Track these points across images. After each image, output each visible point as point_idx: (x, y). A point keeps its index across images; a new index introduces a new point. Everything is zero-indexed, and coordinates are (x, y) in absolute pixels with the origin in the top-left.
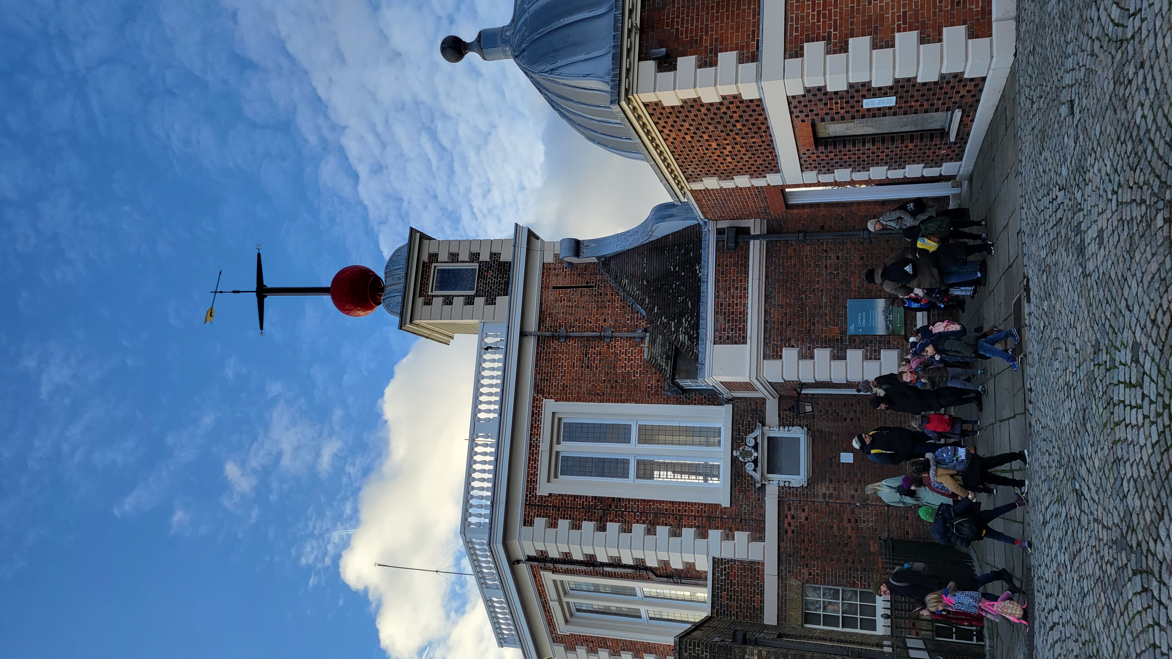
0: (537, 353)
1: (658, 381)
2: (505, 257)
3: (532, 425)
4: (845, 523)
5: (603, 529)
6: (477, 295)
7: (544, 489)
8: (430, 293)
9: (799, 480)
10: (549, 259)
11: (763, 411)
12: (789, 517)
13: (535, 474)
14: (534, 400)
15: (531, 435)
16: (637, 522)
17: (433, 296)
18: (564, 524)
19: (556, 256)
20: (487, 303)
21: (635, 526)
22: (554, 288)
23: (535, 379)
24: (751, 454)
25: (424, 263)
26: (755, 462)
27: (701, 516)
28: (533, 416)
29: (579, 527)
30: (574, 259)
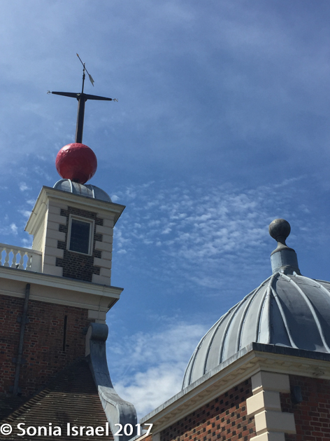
6: (65, 252)
8: (70, 215)
10: (91, 315)
17: (68, 217)
19: (93, 321)
22: (66, 317)
30: (89, 335)
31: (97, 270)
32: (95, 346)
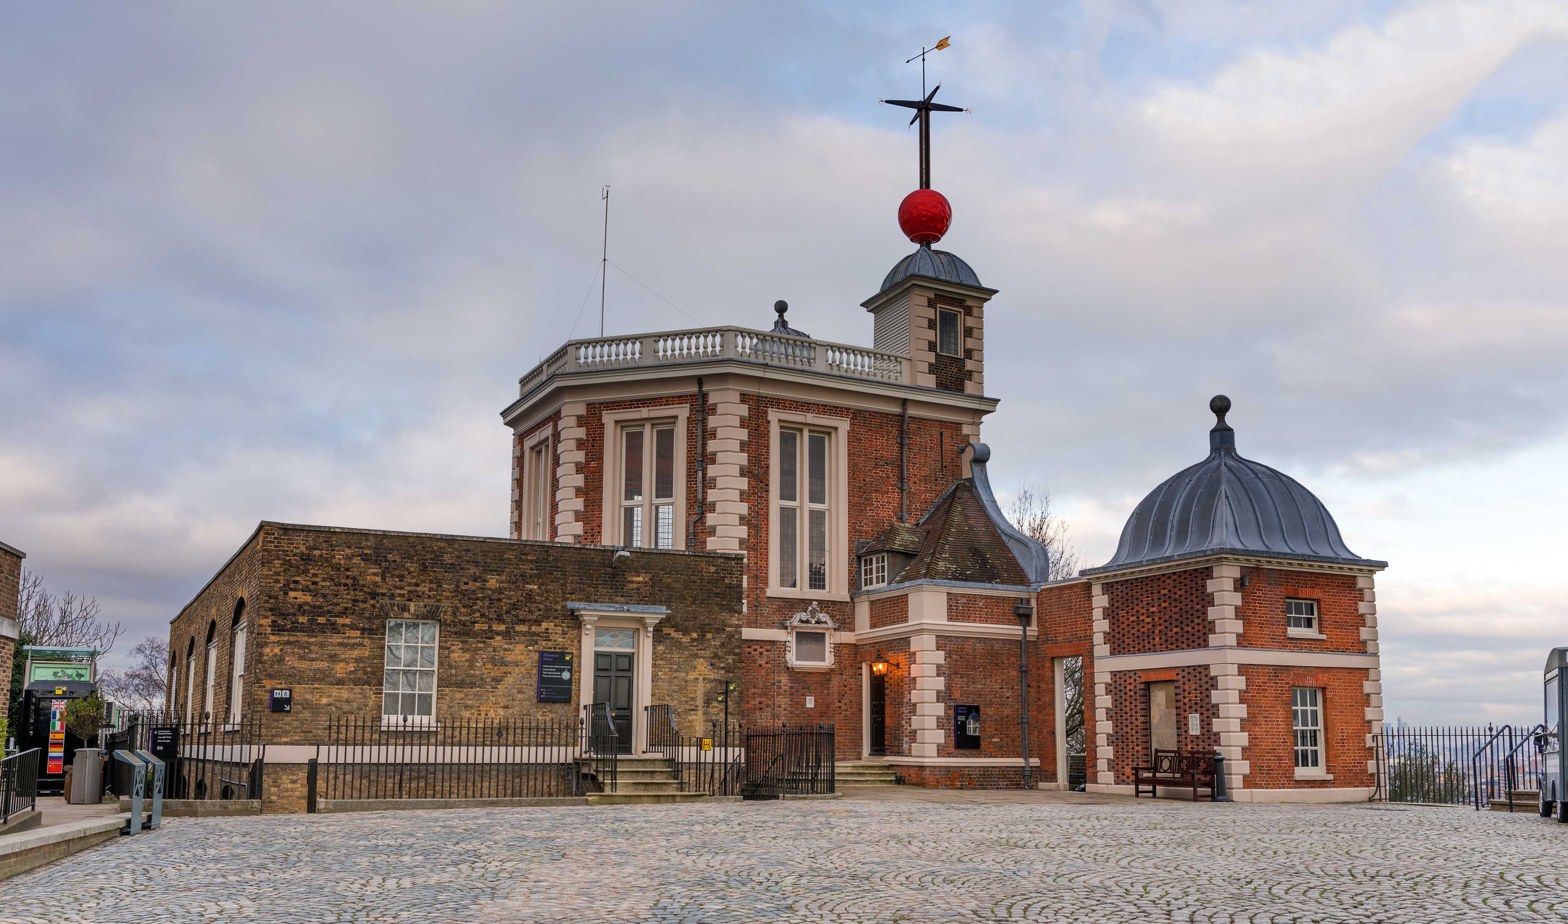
0: (887, 414)
1: (866, 533)
2: (970, 387)
3: (826, 406)
4: (758, 699)
5: (742, 475)
6: (937, 354)
7: (774, 416)
8: (938, 305)
9: (792, 659)
10: (966, 430)
11: (844, 629)
12: (761, 650)
13: (784, 408)
14: (848, 409)
15: (818, 405)
16: (750, 508)
17: (936, 309)
18: (744, 434)
19: (969, 437)
20: (930, 365)
21: (745, 505)
22: (941, 433)
23: (866, 411)
24: (813, 618)
25: (964, 300)
26: (807, 622)
27: (757, 570)
28: (834, 407)
29: (742, 451)
30: (968, 456)
31: (969, 375)
32: (977, 469)
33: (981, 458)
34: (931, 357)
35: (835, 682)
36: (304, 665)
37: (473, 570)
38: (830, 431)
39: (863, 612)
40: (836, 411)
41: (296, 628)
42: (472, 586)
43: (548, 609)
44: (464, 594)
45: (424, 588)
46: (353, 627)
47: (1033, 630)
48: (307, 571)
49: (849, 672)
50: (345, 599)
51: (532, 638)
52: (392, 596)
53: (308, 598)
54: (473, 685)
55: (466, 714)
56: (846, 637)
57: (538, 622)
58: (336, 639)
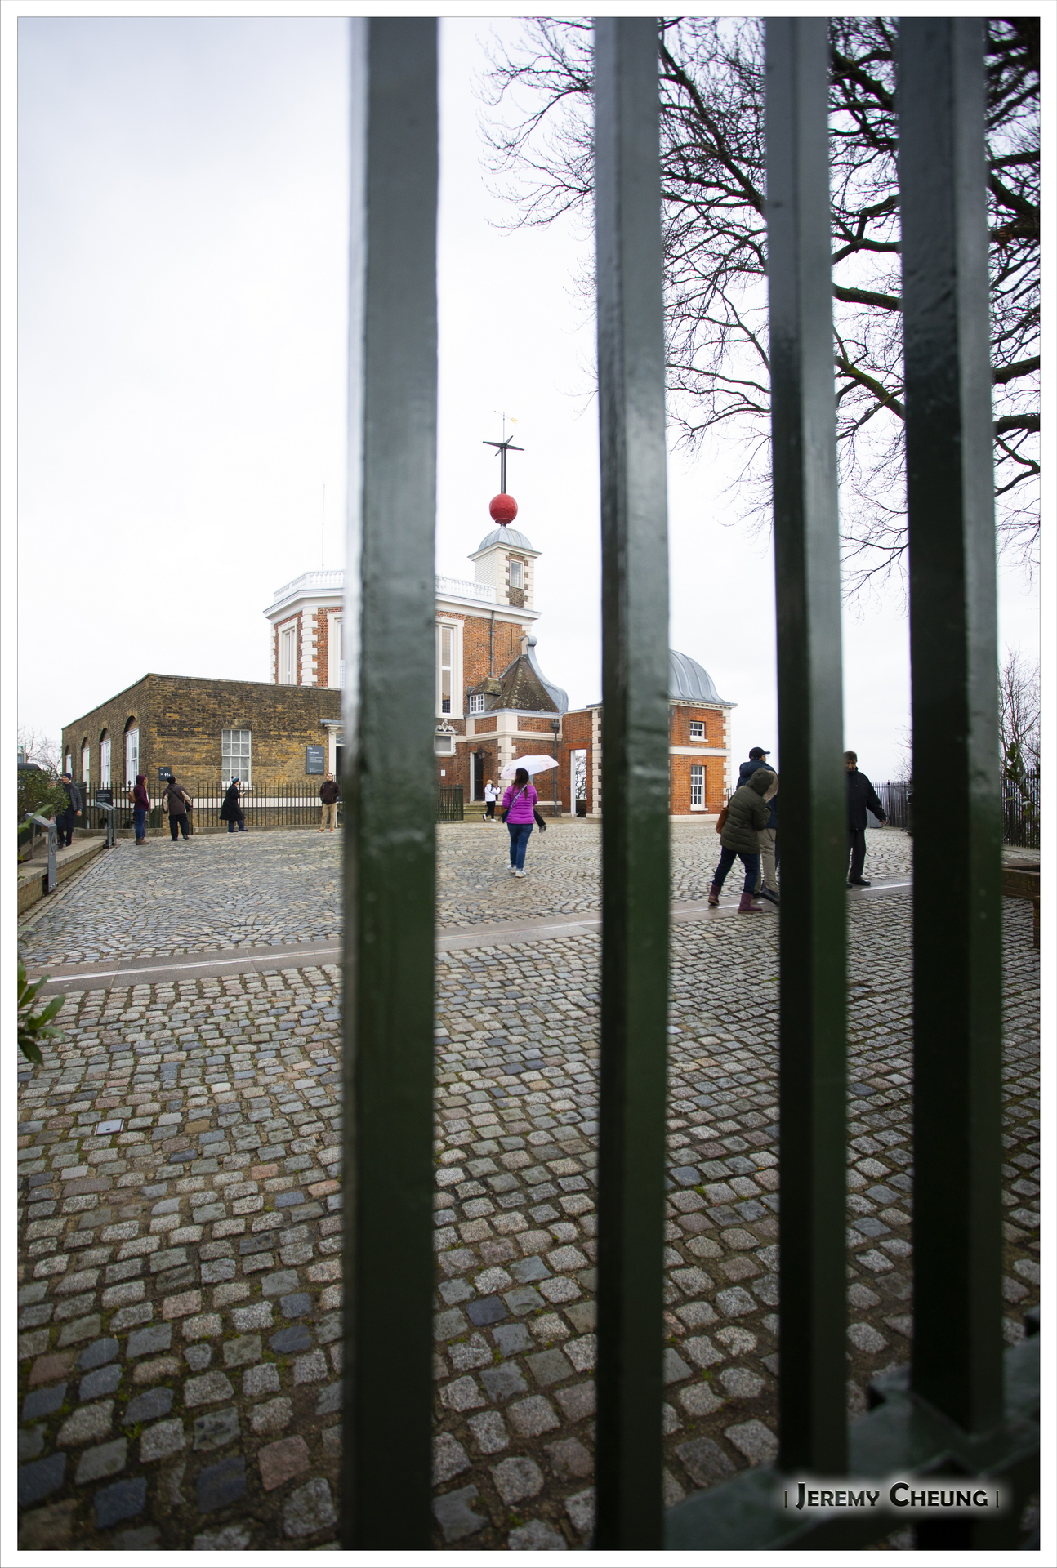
0: (484, 619)
1: (473, 683)
2: (526, 605)
3: (452, 613)
6: (509, 587)
11: (461, 735)
14: (464, 616)
15: (447, 612)
17: (510, 561)
19: (526, 633)
20: (506, 592)
22: (512, 630)
23: (472, 617)
24: (444, 728)
25: (524, 558)
26: (442, 730)
28: (456, 614)
30: (525, 643)
31: (526, 598)
32: (530, 649)
33: (532, 645)
34: (507, 588)
35: (456, 762)
36: (177, 754)
37: (269, 702)
38: (452, 627)
39: (471, 726)
40: (457, 616)
41: (172, 734)
42: (268, 710)
43: (310, 723)
44: (264, 714)
45: (242, 711)
46: (203, 733)
47: (560, 735)
48: (175, 702)
49: (463, 757)
50: (198, 717)
51: (302, 739)
52: (225, 716)
53: (178, 717)
54: (271, 765)
55: (268, 780)
56: (462, 739)
57: (305, 731)
58: (194, 740)
